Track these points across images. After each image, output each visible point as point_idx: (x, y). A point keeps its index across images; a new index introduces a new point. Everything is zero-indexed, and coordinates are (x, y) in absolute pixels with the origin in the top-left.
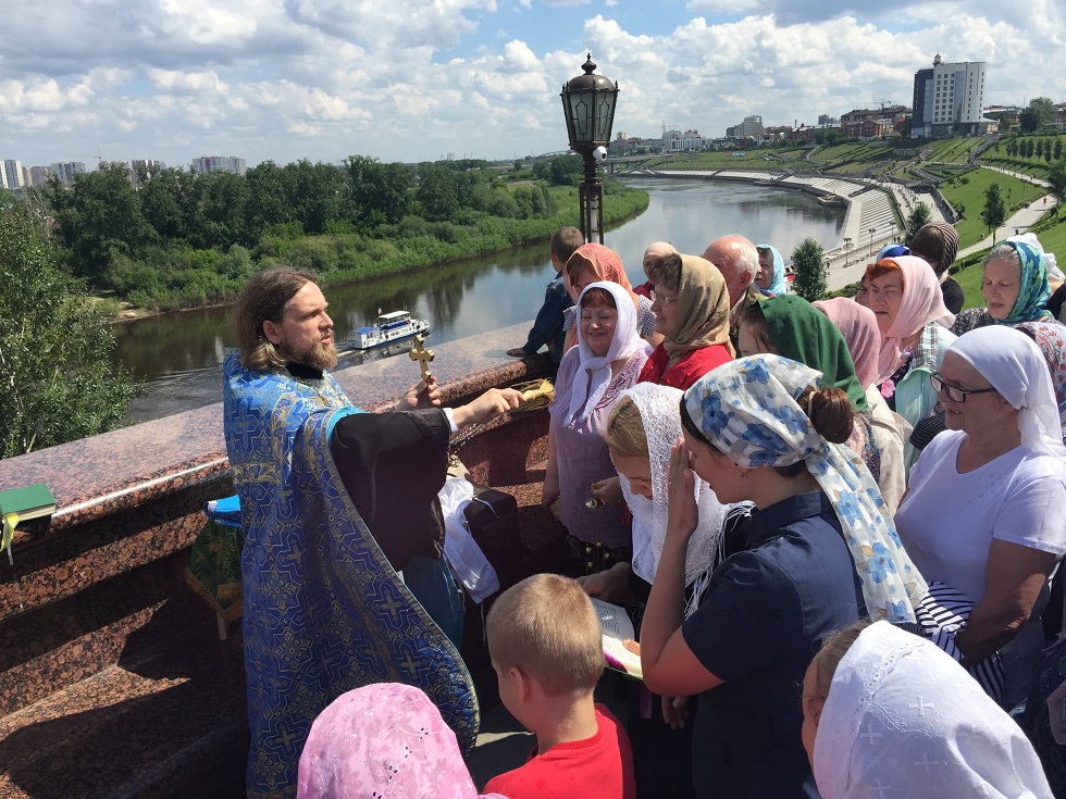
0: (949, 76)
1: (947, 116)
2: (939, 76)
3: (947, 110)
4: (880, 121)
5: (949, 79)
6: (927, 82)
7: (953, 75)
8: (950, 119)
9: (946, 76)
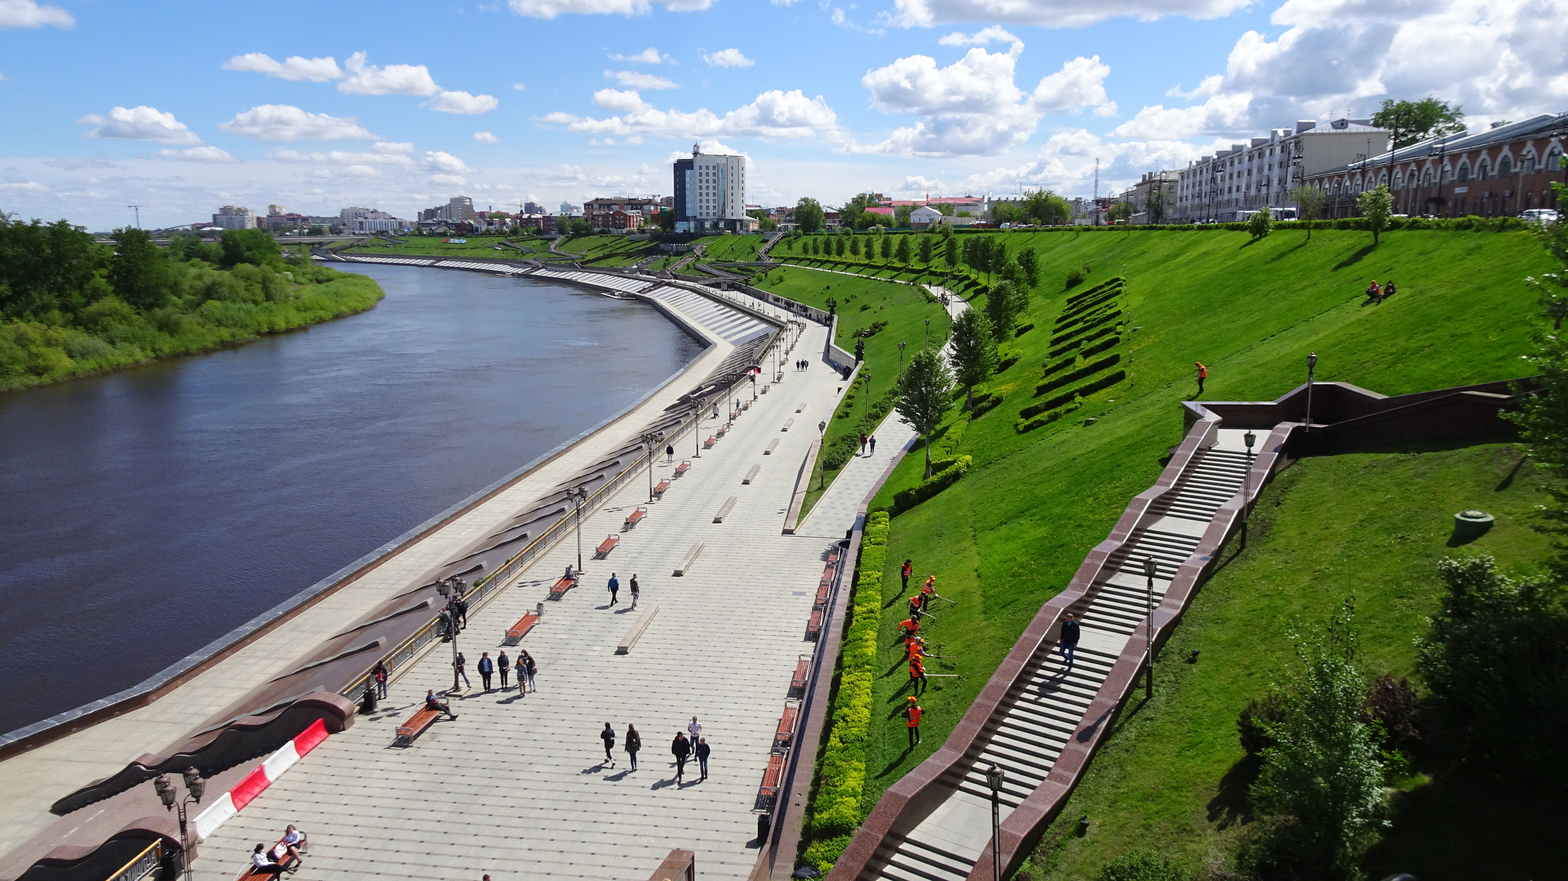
0: (711, 168)
1: (711, 211)
2: (700, 168)
3: (711, 205)
4: (630, 212)
5: (711, 171)
6: (688, 172)
7: (714, 168)
8: (714, 213)
9: (707, 168)
